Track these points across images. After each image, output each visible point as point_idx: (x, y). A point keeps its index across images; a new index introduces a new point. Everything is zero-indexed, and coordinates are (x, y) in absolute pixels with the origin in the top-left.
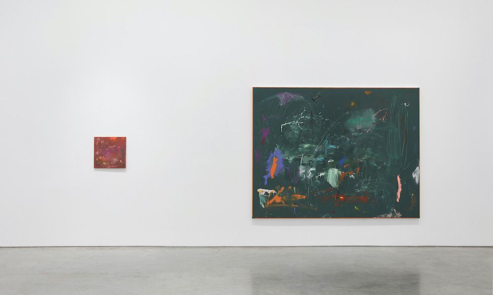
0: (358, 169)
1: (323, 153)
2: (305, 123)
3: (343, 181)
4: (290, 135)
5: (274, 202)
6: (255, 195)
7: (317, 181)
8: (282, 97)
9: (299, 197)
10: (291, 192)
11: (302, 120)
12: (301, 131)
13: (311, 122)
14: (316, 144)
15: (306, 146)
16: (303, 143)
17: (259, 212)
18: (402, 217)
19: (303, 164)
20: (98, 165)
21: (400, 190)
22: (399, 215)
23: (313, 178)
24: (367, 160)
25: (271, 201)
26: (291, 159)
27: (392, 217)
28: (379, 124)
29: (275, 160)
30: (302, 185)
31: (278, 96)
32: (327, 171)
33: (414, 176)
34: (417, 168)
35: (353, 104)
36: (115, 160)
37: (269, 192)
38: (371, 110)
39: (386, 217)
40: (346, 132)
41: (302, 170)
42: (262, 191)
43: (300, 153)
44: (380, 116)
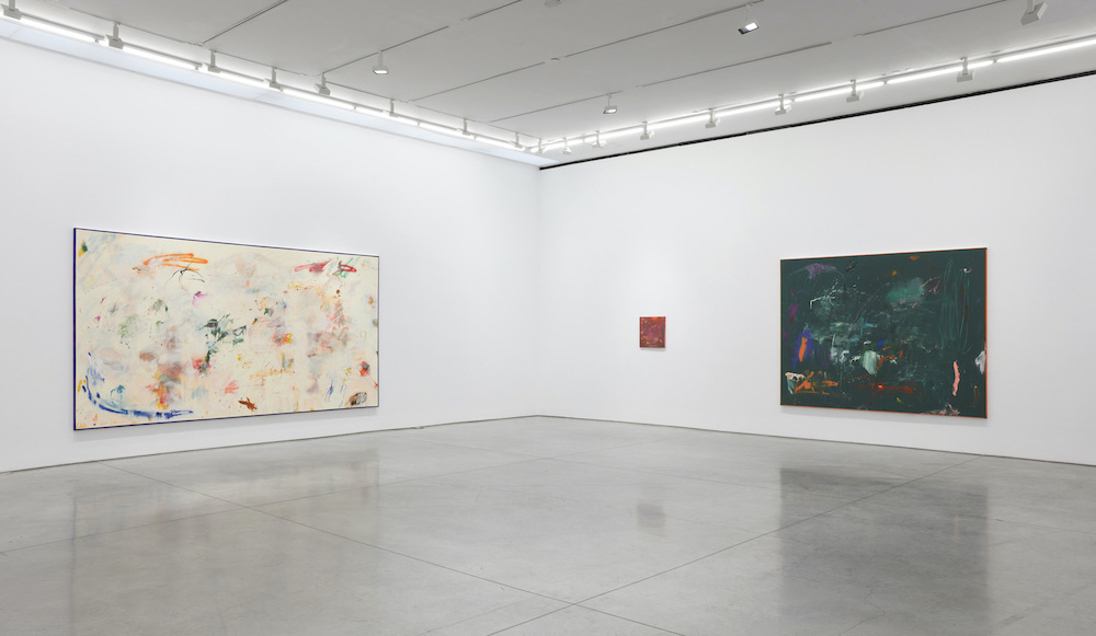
0: (901, 353)
1: (858, 333)
2: (838, 298)
3: (882, 366)
4: (820, 312)
5: (803, 389)
6: (784, 379)
7: (851, 365)
8: (811, 269)
9: (830, 383)
10: (822, 378)
11: (834, 295)
12: (832, 308)
13: (844, 296)
14: (850, 322)
15: (838, 324)
16: (835, 321)
17: (788, 398)
18: (959, 415)
19: (835, 346)
20: (643, 344)
21: (957, 380)
22: (956, 412)
23: (847, 363)
24: (914, 342)
25: (800, 387)
26: (821, 339)
27: (948, 414)
28: (928, 296)
29: (804, 340)
30: (833, 370)
31: (807, 268)
32: (863, 354)
33: (977, 363)
34: (983, 353)
35: (895, 273)
36: (656, 339)
37: (798, 376)
38: (918, 279)
39: (938, 414)
40: (887, 307)
41: (833, 353)
42: (790, 376)
43: (831, 333)
44: (931, 286)
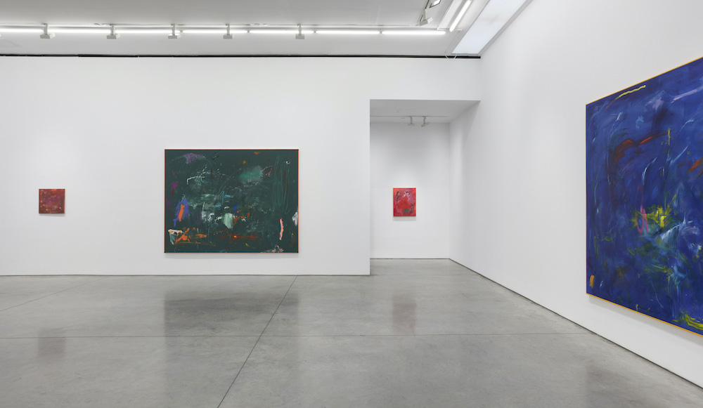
0: (249, 214)
1: (220, 201)
2: (206, 178)
3: (236, 223)
4: (194, 187)
5: (182, 240)
6: (167, 234)
7: (216, 223)
8: (188, 157)
9: (201, 236)
10: (195, 232)
11: (204, 175)
12: (203, 184)
13: (211, 177)
14: (215, 194)
15: (207, 195)
16: (205, 193)
17: (170, 248)
18: (283, 252)
19: (205, 210)
20: (42, 211)
21: (282, 230)
22: (281, 250)
23: (213, 221)
24: (256, 207)
25: (180, 239)
26: (195, 206)
27: (276, 252)
28: (265, 178)
29: (182, 207)
30: (203, 226)
31: (185, 156)
32: (224, 215)
33: (293, 220)
34: (296, 213)
35: (245, 162)
36: (56, 207)
37: (178, 232)
38: (259, 167)
39: (271, 252)
40: (239, 184)
41: (203, 215)
42: (172, 232)
43: (202, 201)
44: (266, 171)
